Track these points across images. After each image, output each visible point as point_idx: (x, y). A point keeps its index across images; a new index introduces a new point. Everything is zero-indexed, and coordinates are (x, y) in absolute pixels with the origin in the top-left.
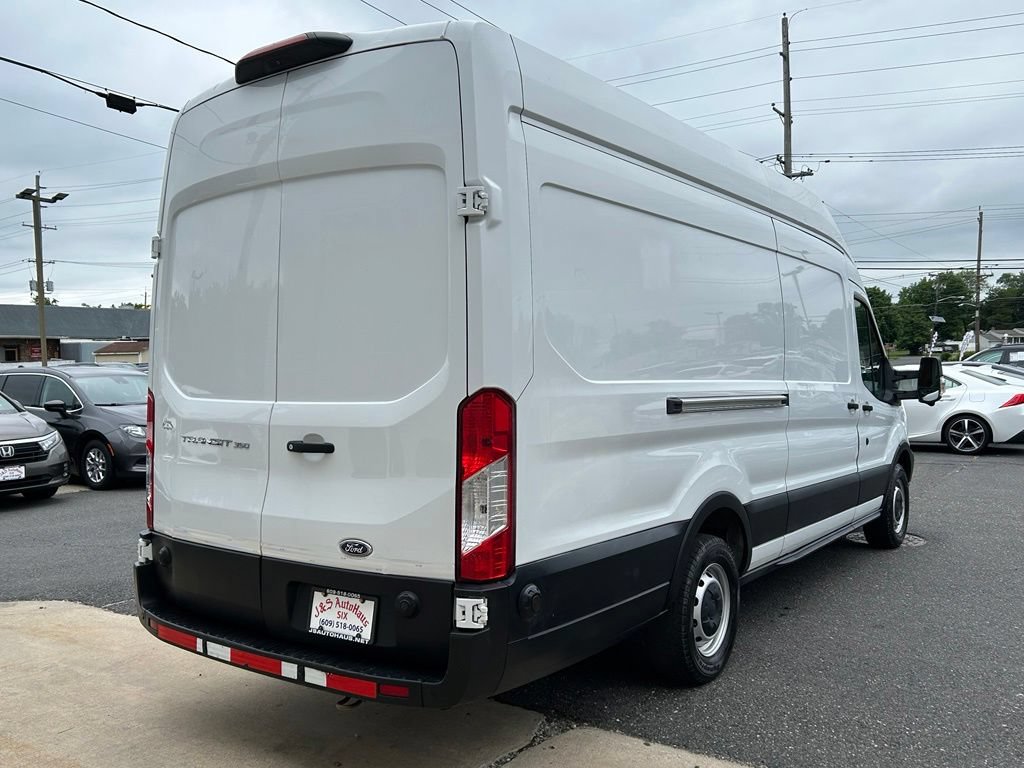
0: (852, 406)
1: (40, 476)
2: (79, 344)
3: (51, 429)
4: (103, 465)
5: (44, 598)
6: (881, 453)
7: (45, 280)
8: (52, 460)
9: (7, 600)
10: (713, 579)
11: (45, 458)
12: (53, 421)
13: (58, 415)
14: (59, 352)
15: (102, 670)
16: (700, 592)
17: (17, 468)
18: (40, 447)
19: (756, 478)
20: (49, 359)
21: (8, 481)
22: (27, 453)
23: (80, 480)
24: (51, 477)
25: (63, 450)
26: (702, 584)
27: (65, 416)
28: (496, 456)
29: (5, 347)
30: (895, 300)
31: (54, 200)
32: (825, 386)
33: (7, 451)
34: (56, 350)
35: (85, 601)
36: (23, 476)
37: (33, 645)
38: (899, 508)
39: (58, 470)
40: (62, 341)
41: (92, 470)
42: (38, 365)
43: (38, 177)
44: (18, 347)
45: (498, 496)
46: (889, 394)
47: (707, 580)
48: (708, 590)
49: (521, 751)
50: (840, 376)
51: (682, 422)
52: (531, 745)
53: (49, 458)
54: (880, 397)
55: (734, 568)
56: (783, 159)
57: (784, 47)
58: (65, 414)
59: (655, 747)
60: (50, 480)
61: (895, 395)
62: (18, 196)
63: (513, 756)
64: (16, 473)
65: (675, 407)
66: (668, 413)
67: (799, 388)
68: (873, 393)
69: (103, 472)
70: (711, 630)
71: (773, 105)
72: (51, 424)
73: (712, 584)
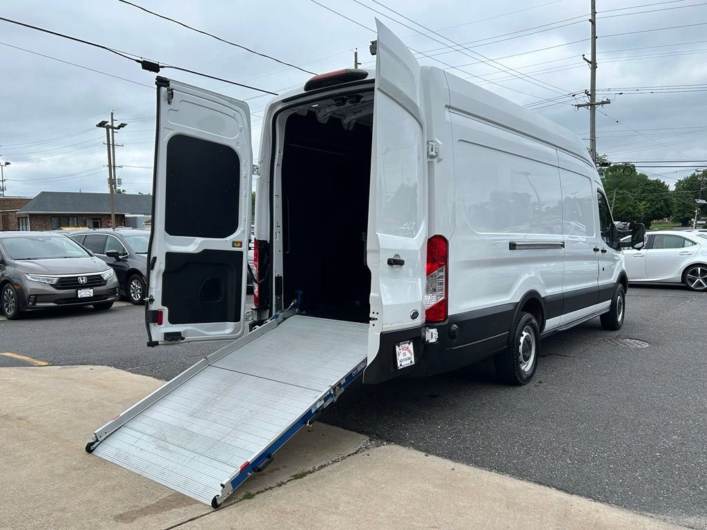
0: (596, 250)
1: (102, 295)
2: (136, 217)
3: (109, 267)
4: (140, 289)
5: (94, 364)
6: (611, 277)
7: (117, 178)
8: (109, 285)
9: (74, 364)
10: (527, 334)
11: (105, 284)
12: (111, 263)
13: (114, 259)
14: (124, 222)
15: (119, 403)
16: (522, 340)
17: (88, 290)
18: (102, 278)
19: (549, 284)
20: (117, 226)
21: (83, 298)
22: (95, 281)
23: (126, 298)
24: (108, 296)
25: (116, 280)
26: (523, 335)
27: (118, 260)
28: (440, 266)
29: (93, 219)
30: (672, 188)
31: (119, 128)
32: (582, 238)
33: (83, 280)
34: (122, 221)
35: (116, 366)
36: (92, 295)
37: (82, 388)
38: (620, 308)
39: (112, 292)
40: (126, 216)
41: (134, 293)
42: (110, 230)
43: (112, 114)
44: (100, 219)
45: (441, 284)
46: (615, 244)
47: (525, 334)
48: (525, 339)
49: (348, 456)
50: (589, 233)
51: (516, 254)
52: (356, 453)
53: (107, 285)
54: (610, 245)
55: (538, 330)
56: (590, 93)
57: (592, 15)
58: (117, 259)
59: (431, 457)
60: (107, 298)
61: (619, 245)
62: (97, 126)
63: (343, 458)
64: (88, 293)
65: (513, 246)
66: (510, 249)
67: (569, 239)
68: (607, 243)
69: (140, 294)
70: (527, 359)
71: (583, 55)
72: (109, 264)
73: (527, 336)
